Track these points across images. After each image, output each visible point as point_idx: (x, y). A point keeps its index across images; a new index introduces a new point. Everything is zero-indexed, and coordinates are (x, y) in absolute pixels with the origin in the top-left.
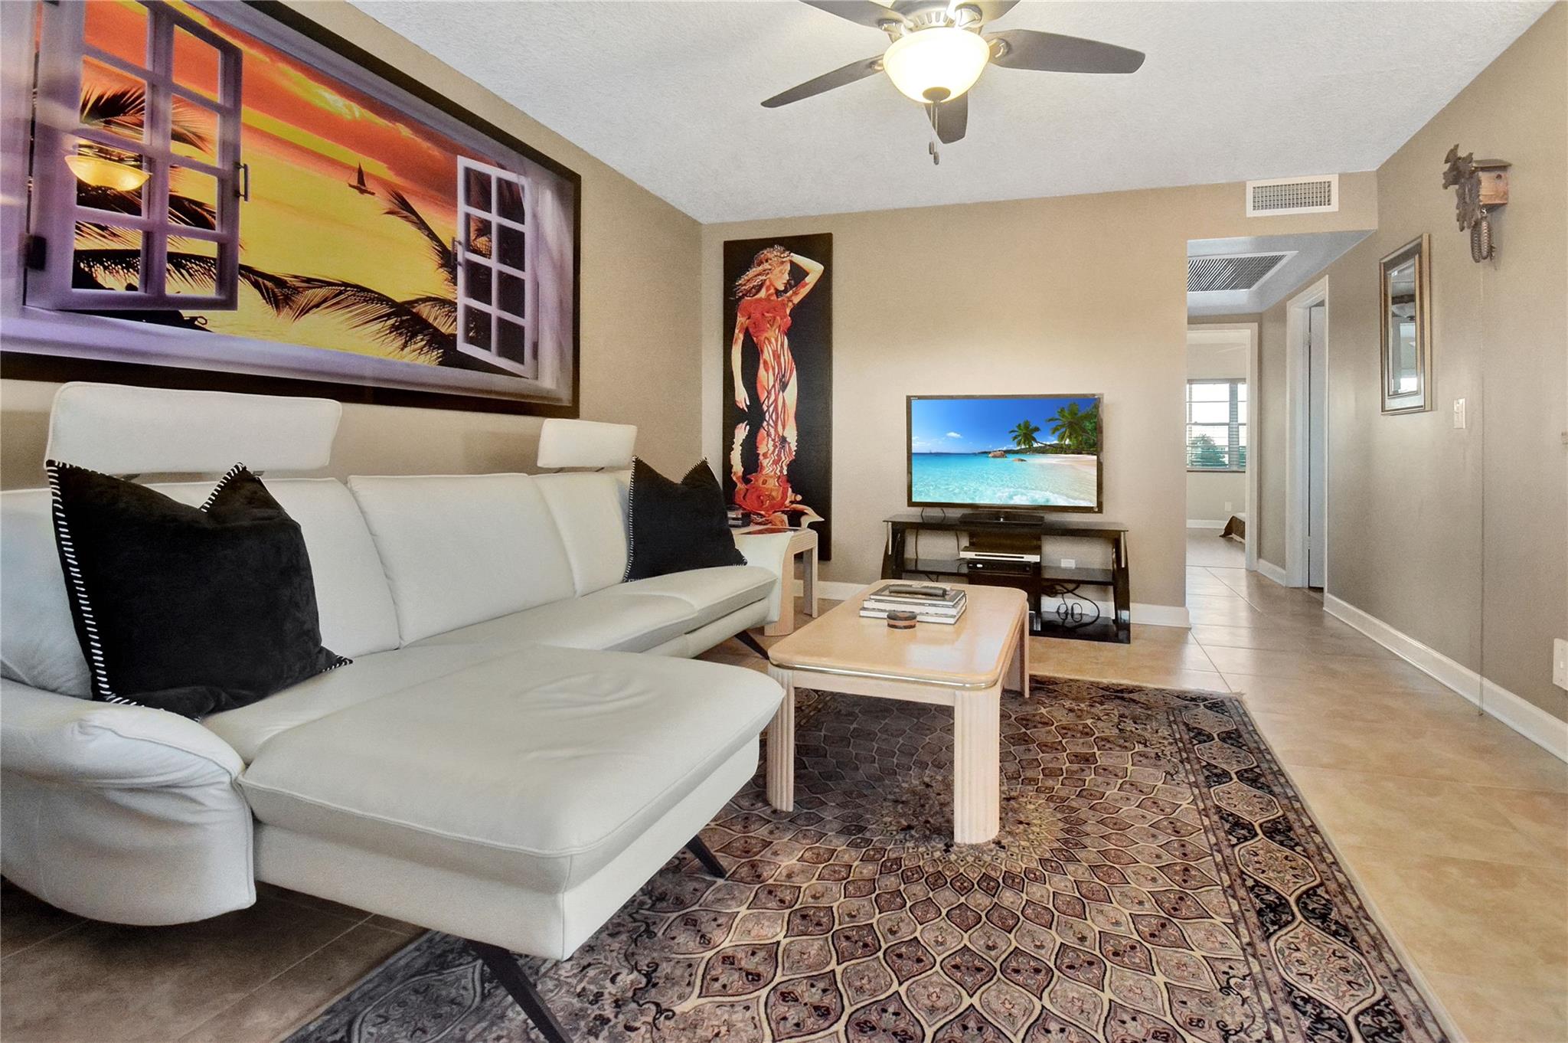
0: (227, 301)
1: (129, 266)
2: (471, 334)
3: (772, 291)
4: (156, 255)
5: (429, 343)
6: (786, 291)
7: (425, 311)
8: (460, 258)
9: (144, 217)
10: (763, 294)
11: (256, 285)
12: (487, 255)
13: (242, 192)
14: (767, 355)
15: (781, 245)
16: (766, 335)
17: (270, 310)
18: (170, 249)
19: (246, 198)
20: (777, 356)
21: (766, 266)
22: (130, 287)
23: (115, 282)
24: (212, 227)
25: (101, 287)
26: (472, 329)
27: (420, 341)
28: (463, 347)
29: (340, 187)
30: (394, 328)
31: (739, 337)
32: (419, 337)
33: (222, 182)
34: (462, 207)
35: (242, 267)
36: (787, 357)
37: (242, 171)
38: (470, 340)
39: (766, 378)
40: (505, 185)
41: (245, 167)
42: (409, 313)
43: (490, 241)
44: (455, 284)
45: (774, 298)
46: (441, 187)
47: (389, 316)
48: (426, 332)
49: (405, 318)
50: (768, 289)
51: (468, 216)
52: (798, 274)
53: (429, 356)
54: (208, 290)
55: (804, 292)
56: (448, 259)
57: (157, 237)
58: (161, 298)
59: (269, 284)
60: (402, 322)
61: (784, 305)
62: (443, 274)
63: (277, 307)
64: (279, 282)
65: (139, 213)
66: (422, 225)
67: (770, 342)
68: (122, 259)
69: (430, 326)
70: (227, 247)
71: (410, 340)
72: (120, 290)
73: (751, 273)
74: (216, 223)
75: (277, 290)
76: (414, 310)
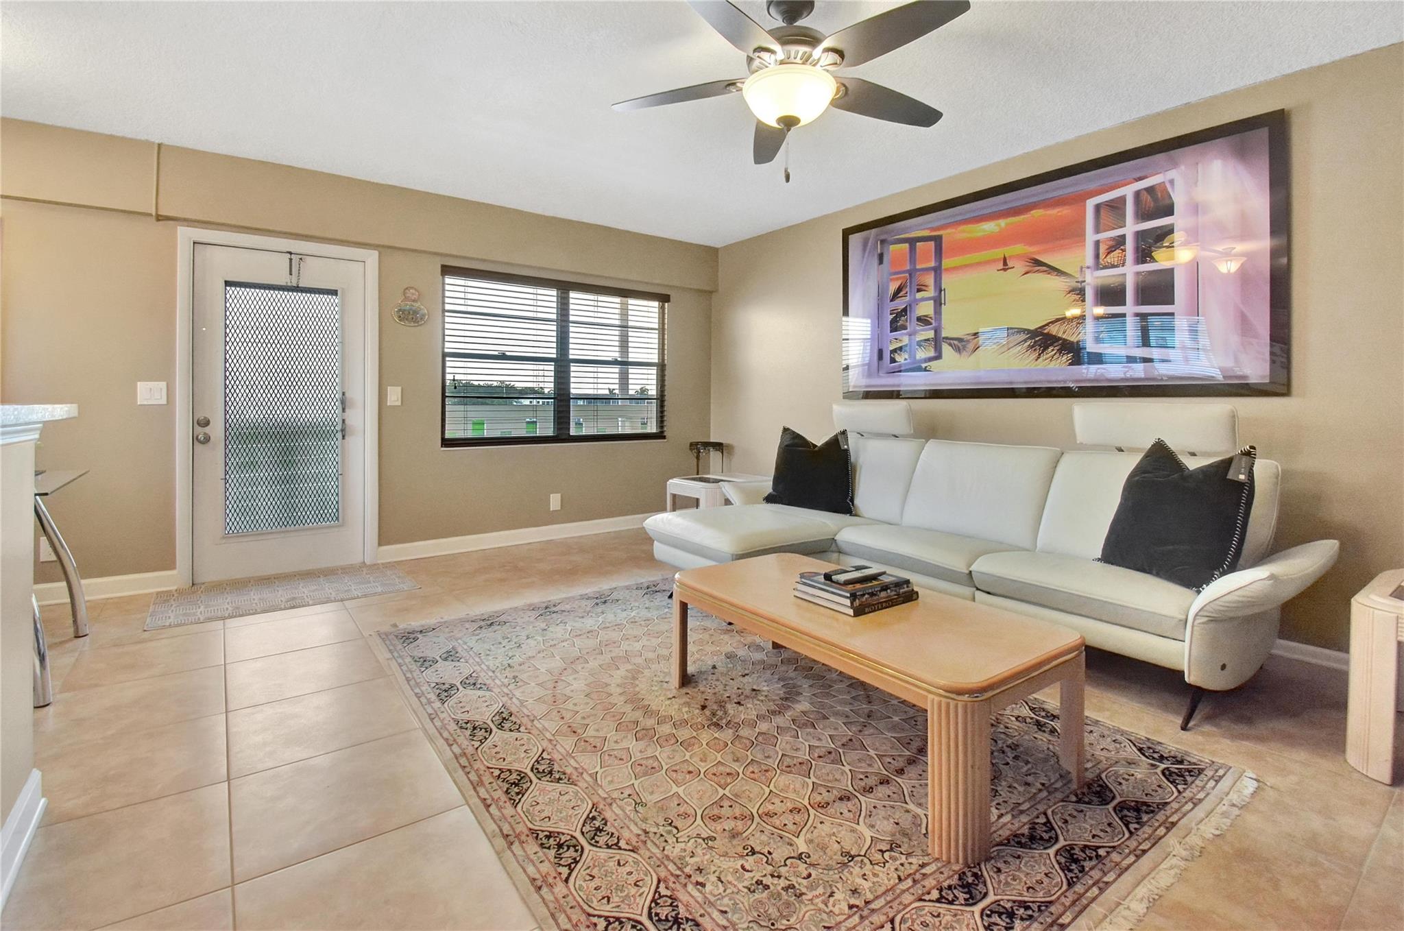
0: (938, 357)
1: (906, 351)
4: (913, 343)
5: (1060, 351)
7: (1054, 330)
9: (908, 330)
11: (950, 345)
12: (1120, 265)
13: (943, 302)
17: (956, 355)
18: (917, 340)
19: (945, 305)
22: (906, 359)
23: (901, 359)
24: (931, 324)
25: (897, 362)
27: (1051, 351)
29: (992, 274)
30: (1031, 347)
32: (1051, 348)
33: (935, 301)
34: (1091, 237)
35: (944, 338)
37: (943, 292)
41: (944, 289)
42: (1042, 334)
43: (1124, 251)
44: (1084, 302)
46: (1069, 233)
47: (1025, 341)
48: (1056, 344)
49: (1038, 339)
51: (1097, 243)
53: (1059, 361)
54: (932, 353)
57: (913, 336)
58: (916, 361)
59: (956, 342)
60: (1035, 342)
62: (1072, 298)
63: (960, 352)
64: (960, 340)
65: (906, 329)
66: (1053, 271)
68: (902, 349)
69: (1060, 339)
70: (937, 331)
71: (1042, 352)
72: (903, 361)
74: (933, 321)
75: (959, 345)
76: (1046, 331)
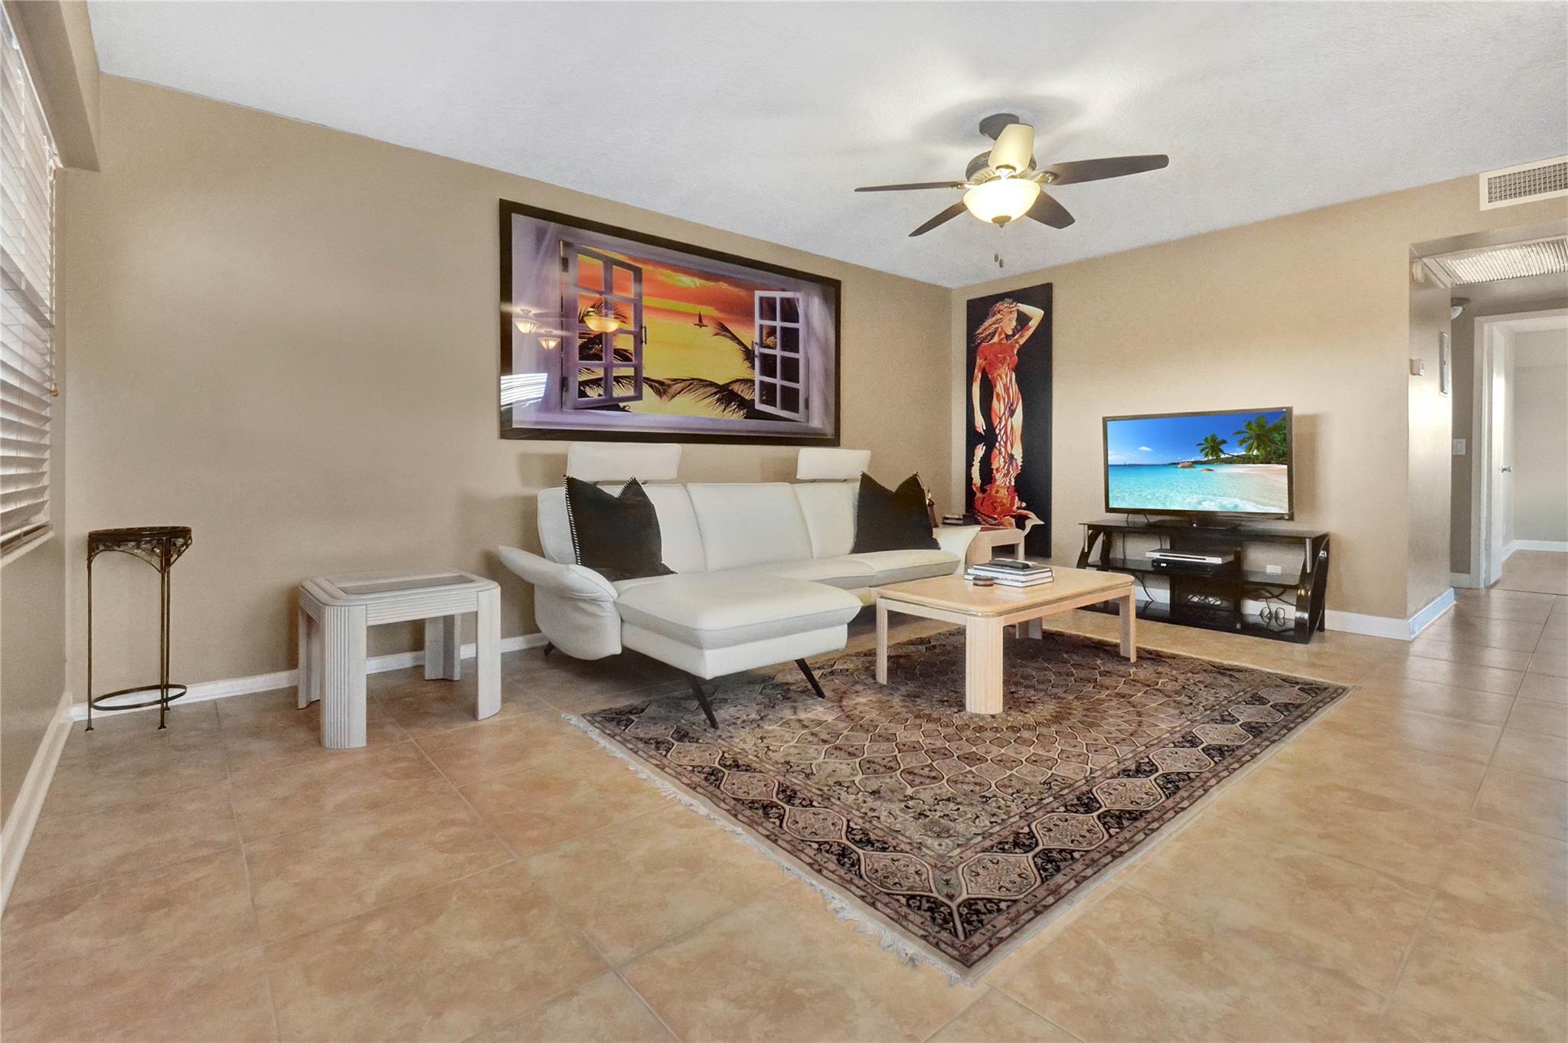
0: (638, 397)
1: (600, 385)
2: (764, 398)
3: (1003, 336)
4: (609, 377)
5: (739, 406)
6: (1014, 335)
7: (736, 388)
8: (757, 353)
9: (604, 362)
10: (996, 339)
11: (651, 386)
12: (774, 347)
13: (644, 340)
14: (999, 388)
15: (1010, 297)
16: (999, 372)
17: (658, 398)
18: (615, 375)
19: (646, 343)
20: (1007, 390)
21: (999, 316)
22: (600, 395)
23: (594, 393)
24: (631, 360)
25: (589, 397)
26: (764, 395)
27: (734, 406)
28: (759, 406)
29: (689, 325)
30: (719, 400)
31: (978, 375)
32: (733, 404)
33: (635, 337)
34: (758, 321)
35: (645, 378)
36: (1014, 388)
37: (644, 329)
38: (762, 402)
39: (998, 407)
40: (785, 302)
41: (645, 327)
42: (727, 390)
43: (776, 338)
44: (754, 369)
45: (1004, 341)
46: (744, 313)
47: (716, 393)
48: (736, 400)
49: (724, 393)
50: (1000, 335)
51: (761, 327)
52: (1023, 320)
53: (739, 414)
54: (631, 392)
55: (1028, 334)
56: (749, 355)
57: (609, 370)
58: (612, 398)
59: (657, 385)
60: (723, 396)
61: (1012, 347)
62: (747, 364)
63: (661, 396)
64: (661, 383)
65: (601, 360)
66: (734, 338)
67: (1001, 378)
68: (596, 382)
69: (739, 396)
70: (638, 369)
71: (728, 405)
72: (596, 397)
73: (986, 324)
74: (633, 358)
75: (660, 388)
76: (730, 388)
